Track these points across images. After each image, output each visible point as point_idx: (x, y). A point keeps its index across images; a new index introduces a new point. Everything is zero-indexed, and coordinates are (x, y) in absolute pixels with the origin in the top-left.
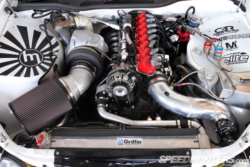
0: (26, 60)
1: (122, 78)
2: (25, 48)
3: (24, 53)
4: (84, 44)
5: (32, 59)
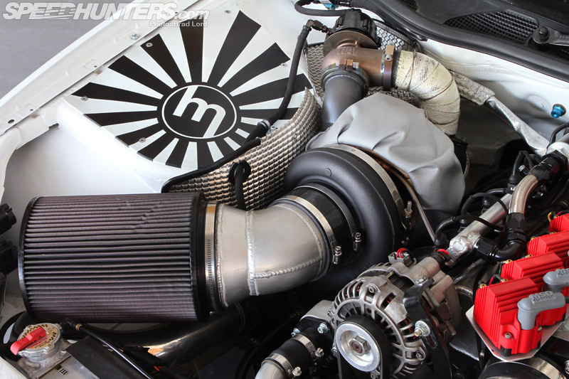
0: (179, 111)
1: (385, 304)
2: (205, 78)
3: (192, 89)
4: (370, 145)
5: (197, 117)
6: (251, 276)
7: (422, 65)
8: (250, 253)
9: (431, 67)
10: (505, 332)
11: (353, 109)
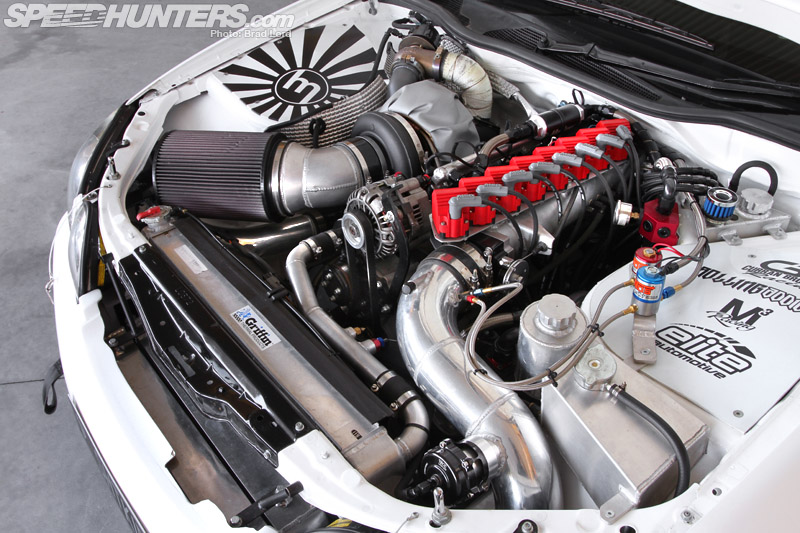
0: (287, 86)
1: (371, 201)
2: (312, 66)
4: (406, 112)
5: (299, 90)
6: (304, 190)
7: (462, 62)
8: (304, 173)
9: (468, 65)
10: (442, 221)
11: (403, 89)
